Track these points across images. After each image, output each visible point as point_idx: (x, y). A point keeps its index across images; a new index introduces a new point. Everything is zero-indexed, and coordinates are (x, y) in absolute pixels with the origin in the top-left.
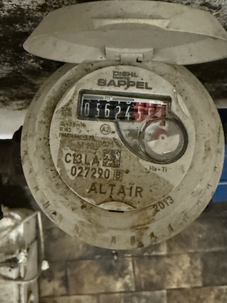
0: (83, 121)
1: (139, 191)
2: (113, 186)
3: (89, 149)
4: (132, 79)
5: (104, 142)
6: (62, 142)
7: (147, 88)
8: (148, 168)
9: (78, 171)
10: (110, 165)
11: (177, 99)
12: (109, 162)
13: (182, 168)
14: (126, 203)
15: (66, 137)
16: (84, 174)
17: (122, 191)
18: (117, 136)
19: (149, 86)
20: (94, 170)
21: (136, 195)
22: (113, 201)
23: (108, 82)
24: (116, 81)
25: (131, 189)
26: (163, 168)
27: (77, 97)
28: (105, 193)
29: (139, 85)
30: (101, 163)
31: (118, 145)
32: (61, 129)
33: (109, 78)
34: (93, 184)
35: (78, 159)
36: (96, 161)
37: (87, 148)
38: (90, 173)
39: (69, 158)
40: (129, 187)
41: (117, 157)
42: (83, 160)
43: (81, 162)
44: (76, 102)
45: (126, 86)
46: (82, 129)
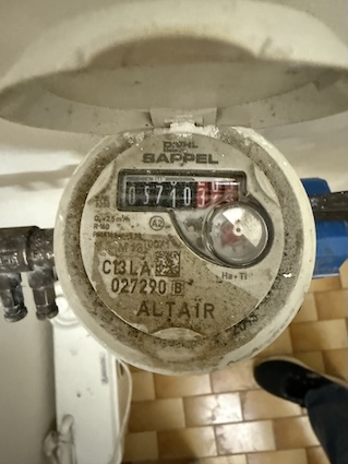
0: (125, 214)
1: (209, 308)
2: (171, 304)
3: (135, 253)
4: (190, 151)
5: (156, 242)
6: (98, 246)
7: (211, 162)
8: (220, 275)
9: (122, 285)
10: (166, 274)
11: (253, 175)
12: (165, 269)
13: (268, 272)
14: (191, 328)
15: (102, 237)
16: (130, 289)
17: (185, 311)
18: (173, 232)
19: (214, 159)
20: (143, 283)
21: (205, 317)
22: (172, 326)
23: (156, 158)
25: (197, 307)
26: (242, 274)
27: (115, 181)
28: (160, 315)
29: (200, 159)
30: (153, 271)
31: (175, 244)
32: (96, 226)
33: (158, 153)
34: (144, 303)
35: (120, 268)
36: (146, 269)
37: (133, 250)
38: (138, 289)
39: (108, 267)
40: (194, 304)
41: (176, 262)
42: (128, 268)
43: (124, 272)
44: (114, 187)
45: (182, 161)
46: (125, 224)
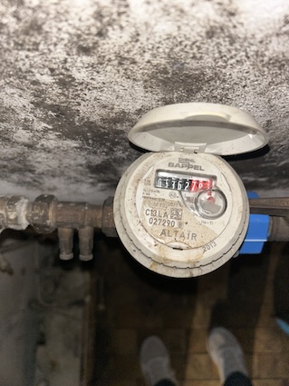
0: (158, 189)
1: (194, 236)
2: (176, 232)
3: (162, 207)
4: (191, 163)
5: (172, 203)
6: (144, 203)
7: (201, 169)
8: (201, 222)
9: (154, 221)
10: (175, 218)
12: (175, 216)
13: (224, 222)
15: (147, 199)
16: (158, 223)
17: (182, 236)
18: (180, 199)
20: (164, 221)
21: (192, 239)
22: (177, 241)
23: (175, 165)
24: (181, 164)
25: (188, 235)
27: (154, 177)
28: (171, 236)
29: (196, 167)
30: (169, 216)
31: (180, 205)
32: (144, 193)
33: (176, 163)
34: (164, 230)
35: (154, 213)
36: (166, 215)
37: (160, 206)
38: (162, 223)
40: (187, 233)
41: (180, 213)
42: (157, 214)
45: (187, 168)
46: (157, 194)
